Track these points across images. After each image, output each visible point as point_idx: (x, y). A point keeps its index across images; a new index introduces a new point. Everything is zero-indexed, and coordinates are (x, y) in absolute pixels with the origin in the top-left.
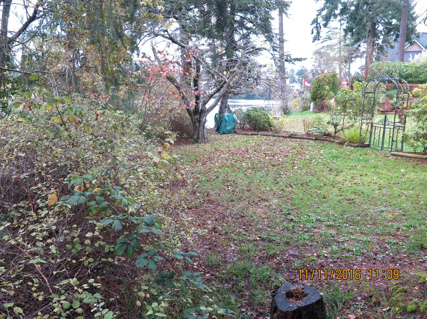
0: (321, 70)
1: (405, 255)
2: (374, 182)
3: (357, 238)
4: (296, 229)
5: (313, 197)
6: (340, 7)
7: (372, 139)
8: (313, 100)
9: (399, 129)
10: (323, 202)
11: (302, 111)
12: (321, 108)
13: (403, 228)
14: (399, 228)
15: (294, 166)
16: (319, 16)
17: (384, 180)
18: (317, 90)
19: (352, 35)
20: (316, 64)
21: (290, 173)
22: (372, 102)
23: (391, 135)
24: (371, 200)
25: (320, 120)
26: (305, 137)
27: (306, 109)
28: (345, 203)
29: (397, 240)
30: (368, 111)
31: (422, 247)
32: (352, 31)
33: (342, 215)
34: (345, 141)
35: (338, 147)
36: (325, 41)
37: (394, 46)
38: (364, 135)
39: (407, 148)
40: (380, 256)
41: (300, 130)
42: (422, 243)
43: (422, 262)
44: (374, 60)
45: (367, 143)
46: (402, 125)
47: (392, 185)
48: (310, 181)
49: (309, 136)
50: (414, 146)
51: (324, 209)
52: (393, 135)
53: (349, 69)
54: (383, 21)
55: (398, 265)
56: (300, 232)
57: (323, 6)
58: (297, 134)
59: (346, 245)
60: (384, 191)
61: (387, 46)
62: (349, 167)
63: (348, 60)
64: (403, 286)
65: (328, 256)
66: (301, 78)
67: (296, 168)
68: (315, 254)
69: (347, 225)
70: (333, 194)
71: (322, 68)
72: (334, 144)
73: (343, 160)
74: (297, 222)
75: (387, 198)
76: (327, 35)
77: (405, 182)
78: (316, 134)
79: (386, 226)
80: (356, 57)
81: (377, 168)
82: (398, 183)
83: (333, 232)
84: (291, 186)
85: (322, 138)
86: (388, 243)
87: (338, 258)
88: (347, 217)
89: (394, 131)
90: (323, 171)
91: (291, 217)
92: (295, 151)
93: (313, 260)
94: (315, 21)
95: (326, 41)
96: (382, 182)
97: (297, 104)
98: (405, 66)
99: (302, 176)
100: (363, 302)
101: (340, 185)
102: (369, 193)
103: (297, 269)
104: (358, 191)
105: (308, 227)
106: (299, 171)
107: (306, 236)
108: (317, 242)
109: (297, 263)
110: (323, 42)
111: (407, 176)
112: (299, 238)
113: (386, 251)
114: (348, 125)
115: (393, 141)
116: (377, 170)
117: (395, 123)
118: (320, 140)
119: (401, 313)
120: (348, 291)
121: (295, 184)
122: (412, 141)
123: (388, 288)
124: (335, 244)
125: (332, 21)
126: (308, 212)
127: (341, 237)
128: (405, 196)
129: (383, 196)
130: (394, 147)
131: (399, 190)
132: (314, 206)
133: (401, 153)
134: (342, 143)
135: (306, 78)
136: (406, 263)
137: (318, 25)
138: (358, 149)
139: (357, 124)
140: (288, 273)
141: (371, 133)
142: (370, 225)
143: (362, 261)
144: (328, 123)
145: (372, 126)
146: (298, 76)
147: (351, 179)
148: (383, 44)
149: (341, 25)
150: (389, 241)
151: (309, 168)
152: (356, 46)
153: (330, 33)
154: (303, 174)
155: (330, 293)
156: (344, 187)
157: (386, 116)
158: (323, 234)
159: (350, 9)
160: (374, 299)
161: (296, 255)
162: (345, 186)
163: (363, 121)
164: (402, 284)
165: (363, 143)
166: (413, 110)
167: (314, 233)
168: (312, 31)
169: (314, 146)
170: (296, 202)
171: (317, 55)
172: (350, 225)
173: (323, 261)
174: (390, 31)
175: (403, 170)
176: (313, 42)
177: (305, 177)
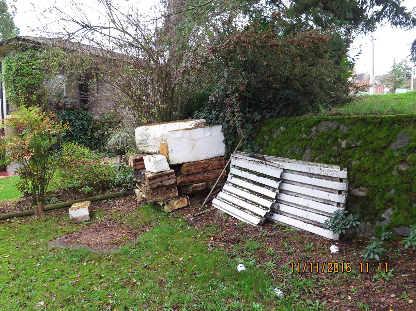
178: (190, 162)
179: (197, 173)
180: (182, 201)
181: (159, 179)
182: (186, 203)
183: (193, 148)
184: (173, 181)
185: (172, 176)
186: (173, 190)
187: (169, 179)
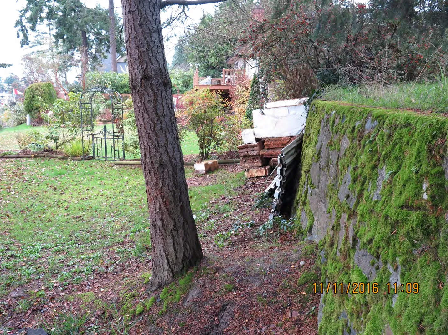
0: (35, 79)
1: (133, 260)
2: (101, 194)
3: (87, 256)
4: (18, 266)
5: (36, 224)
6: (46, 10)
7: (96, 150)
8: (29, 112)
9: (119, 138)
10: (47, 227)
11: (17, 126)
12: (39, 121)
13: (130, 235)
14: (126, 236)
15: (10, 192)
16: (23, 18)
17: (110, 190)
18: (32, 101)
19: (64, 42)
20: (28, 71)
21: (6, 200)
22: (90, 113)
23: (113, 145)
24: (99, 213)
25: (37, 135)
26: (22, 155)
27: (21, 123)
28: (73, 222)
29: (126, 248)
30: (87, 122)
31: (147, 248)
32: (63, 38)
33: (70, 236)
34: (68, 155)
35: (61, 163)
36: (34, 46)
37: (107, 56)
38: (87, 147)
39: (128, 156)
40: (111, 269)
41: (15, 148)
42: (146, 244)
43: (148, 262)
44: (90, 69)
45: (91, 155)
46: (121, 135)
47: (118, 194)
48: (32, 205)
49: (26, 154)
50: (134, 153)
51: (51, 234)
52: (114, 144)
53: (65, 78)
54: (93, 31)
55: (127, 271)
56: (24, 268)
57: (25, 7)
58: (12, 153)
59: (76, 266)
60: (111, 201)
61: (100, 56)
62: (75, 183)
63: (63, 68)
64: (132, 291)
65: (58, 285)
66: (10, 87)
67: (13, 193)
68: (43, 288)
69: (77, 245)
70: (60, 216)
71: (35, 76)
72: (56, 160)
73: (68, 176)
74: (19, 256)
75: (113, 208)
76: (36, 39)
77: (129, 189)
78: (35, 151)
79: (115, 236)
80: (71, 65)
81: (103, 179)
82: (123, 191)
83: (62, 256)
84: (8, 216)
85: (43, 155)
86: (118, 253)
87: (69, 284)
88: (76, 237)
89: (114, 140)
90: (46, 192)
91: (12, 252)
92: (10, 173)
93: (40, 295)
94: (19, 23)
95: (36, 45)
96: (108, 193)
97: (9, 117)
98: (120, 77)
99: (21, 201)
100: (97, 321)
101: (66, 204)
102: (97, 207)
103: (22, 312)
104: (86, 207)
105: (32, 259)
106: (17, 197)
107: (31, 270)
108: (45, 273)
109: (22, 305)
110: (31, 47)
111: (131, 183)
112: (23, 275)
113: (116, 261)
114: (69, 138)
115: (115, 150)
116: (103, 181)
117: (114, 133)
118: (40, 157)
119: (131, 318)
120: (82, 316)
121: (13, 212)
122: (132, 148)
123: (119, 298)
124: (65, 269)
125: (40, 24)
126: (31, 242)
127: (71, 260)
128: (130, 202)
129: (110, 207)
130: (116, 156)
131: (124, 198)
132: (38, 233)
133: (124, 162)
134: (65, 158)
135: (17, 87)
136: (135, 268)
137: (23, 28)
138: (82, 162)
139: (79, 136)
140: (11, 321)
141: (93, 144)
142: (100, 239)
143: (94, 279)
144: (47, 137)
145: (93, 137)
146: (7, 84)
147: (78, 196)
148: (97, 54)
149: (50, 30)
150: (118, 250)
151: (29, 191)
152: (69, 53)
153: (39, 38)
154: (22, 199)
155: (62, 326)
156: (70, 206)
157: (105, 127)
158: (51, 262)
159: (57, 14)
160: (107, 315)
161: (20, 296)
162: (72, 203)
163: (83, 132)
164: (130, 290)
165: (87, 155)
166: (129, 120)
167: (40, 264)
168: (18, 34)
169: (33, 165)
170: (16, 234)
171: (27, 61)
172: (80, 244)
173: (53, 292)
174: (101, 41)
175: (127, 178)
176: (22, 46)
177: (26, 201)
178: (273, 137)
179: (276, 148)
180: (260, 171)
181: (246, 150)
182: (264, 173)
183: (276, 125)
184: (255, 153)
185: (256, 148)
186: (257, 160)
187: (253, 151)
